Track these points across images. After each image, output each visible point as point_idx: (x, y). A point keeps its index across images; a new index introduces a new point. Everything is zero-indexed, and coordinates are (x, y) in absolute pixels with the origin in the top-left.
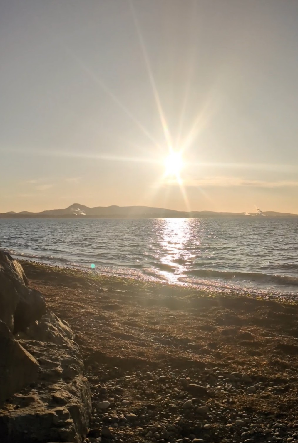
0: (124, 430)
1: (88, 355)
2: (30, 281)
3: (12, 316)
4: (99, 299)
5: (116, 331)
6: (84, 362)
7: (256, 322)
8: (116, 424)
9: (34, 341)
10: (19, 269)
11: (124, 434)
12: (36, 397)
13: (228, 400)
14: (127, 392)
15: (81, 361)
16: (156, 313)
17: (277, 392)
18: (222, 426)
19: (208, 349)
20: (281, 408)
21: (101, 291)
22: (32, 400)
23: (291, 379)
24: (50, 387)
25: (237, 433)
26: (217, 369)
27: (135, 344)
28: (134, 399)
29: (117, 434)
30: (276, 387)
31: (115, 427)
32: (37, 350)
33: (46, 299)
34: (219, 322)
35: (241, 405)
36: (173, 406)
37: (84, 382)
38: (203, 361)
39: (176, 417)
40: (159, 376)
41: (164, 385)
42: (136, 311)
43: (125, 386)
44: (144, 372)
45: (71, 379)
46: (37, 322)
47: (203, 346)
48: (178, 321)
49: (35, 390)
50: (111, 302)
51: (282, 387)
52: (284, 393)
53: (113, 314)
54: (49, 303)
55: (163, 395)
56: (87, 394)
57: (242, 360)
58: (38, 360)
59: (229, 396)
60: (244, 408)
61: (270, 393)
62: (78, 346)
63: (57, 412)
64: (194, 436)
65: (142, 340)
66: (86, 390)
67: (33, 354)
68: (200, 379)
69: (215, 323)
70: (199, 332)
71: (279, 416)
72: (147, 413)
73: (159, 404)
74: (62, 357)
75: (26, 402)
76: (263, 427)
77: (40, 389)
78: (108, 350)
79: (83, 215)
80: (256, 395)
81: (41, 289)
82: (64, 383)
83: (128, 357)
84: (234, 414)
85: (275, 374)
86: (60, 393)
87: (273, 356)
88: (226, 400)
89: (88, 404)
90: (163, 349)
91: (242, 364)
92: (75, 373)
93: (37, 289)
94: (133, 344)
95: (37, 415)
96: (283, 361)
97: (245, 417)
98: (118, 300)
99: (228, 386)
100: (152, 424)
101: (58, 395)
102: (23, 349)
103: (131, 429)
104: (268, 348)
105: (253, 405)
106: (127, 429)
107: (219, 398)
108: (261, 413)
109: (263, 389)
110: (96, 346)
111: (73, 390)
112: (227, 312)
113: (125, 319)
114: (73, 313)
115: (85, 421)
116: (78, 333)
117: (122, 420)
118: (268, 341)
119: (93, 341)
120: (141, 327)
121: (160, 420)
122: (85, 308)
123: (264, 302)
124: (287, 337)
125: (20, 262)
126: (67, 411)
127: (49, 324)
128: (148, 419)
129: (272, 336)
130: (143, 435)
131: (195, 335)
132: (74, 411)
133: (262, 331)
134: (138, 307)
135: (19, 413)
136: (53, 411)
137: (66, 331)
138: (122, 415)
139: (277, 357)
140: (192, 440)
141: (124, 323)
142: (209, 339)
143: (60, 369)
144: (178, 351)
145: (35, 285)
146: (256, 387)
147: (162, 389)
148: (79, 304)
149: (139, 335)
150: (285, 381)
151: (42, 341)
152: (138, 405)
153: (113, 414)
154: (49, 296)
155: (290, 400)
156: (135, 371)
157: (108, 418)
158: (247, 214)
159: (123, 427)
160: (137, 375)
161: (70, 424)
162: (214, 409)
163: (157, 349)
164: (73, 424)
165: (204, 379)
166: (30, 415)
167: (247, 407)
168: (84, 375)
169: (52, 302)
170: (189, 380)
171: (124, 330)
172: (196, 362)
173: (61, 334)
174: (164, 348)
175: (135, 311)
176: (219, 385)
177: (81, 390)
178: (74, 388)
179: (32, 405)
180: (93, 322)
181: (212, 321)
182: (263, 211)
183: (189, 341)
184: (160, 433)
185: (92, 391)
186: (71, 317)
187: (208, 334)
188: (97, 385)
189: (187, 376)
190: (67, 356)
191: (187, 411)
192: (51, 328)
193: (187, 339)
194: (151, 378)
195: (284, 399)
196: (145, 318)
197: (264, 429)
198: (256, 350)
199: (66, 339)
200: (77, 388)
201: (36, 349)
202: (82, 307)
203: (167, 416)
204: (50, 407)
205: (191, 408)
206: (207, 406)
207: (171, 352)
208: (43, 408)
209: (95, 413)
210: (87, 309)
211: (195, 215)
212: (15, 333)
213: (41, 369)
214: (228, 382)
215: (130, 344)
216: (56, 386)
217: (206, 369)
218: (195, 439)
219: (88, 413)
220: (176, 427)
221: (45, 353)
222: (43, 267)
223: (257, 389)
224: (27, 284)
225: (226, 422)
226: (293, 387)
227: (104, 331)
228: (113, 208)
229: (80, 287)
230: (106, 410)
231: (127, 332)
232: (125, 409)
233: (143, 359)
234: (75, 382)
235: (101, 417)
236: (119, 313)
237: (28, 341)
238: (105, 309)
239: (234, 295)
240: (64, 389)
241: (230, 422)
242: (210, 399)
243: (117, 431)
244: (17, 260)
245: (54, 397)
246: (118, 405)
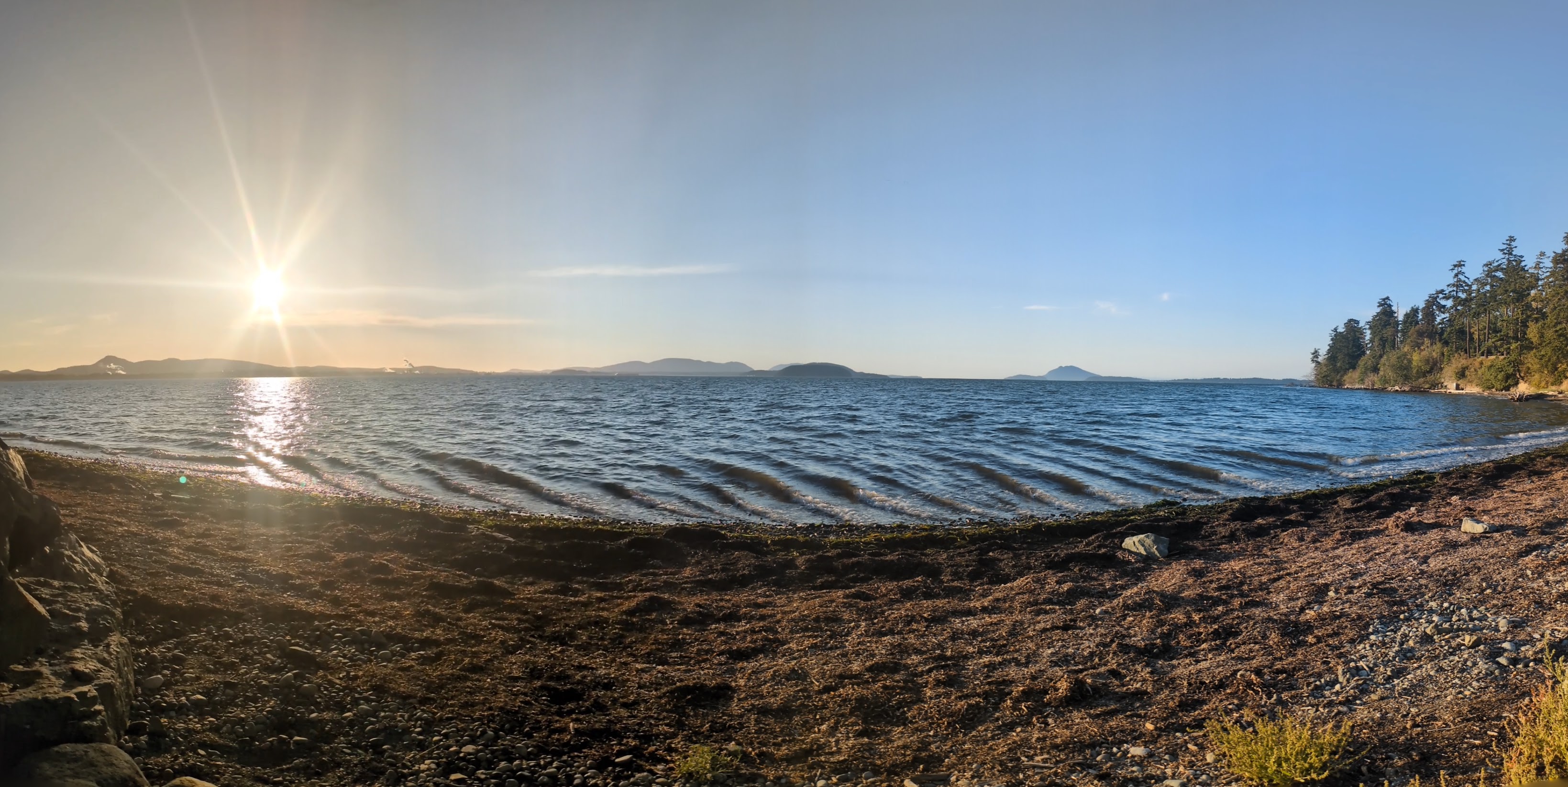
0: (185, 722)
1: (130, 601)
2: (35, 482)
3: (7, 539)
4: (148, 510)
5: (176, 561)
6: (123, 613)
7: (399, 546)
8: (173, 714)
9: (42, 579)
10: (18, 462)
11: (185, 728)
12: (46, 670)
13: (348, 673)
14: (191, 660)
15: (118, 612)
16: (240, 532)
17: (423, 660)
18: (336, 716)
19: (319, 591)
20: (428, 689)
21: (152, 497)
22: (39, 674)
23: (446, 639)
24: (67, 654)
25: (359, 728)
26: (333, 624)
27: (206, 582)
28: (203, 672)
29: (175, 729)
30: (422, 652)
31: (171, 718)
32: (46, 594)
33: (62, 512)
34: (339, 546)
35: (367, 681)
36: (265, 683)
37: (122, 644)
38: (311, 610)
39: (268, 702)
40: (243, 634)
41: (251, 649)
42: (208, 530)
43: (189, 651)
44: (219, 628)
45: (102, 641)
46: (47, 549)
47: (312, 585)
48: (273, 545)
49: (44, 660)
50: (166, 515)
51: (431, 652)
52: (434, 662)
53: (171, 534)
54: (67, 518)
55: (249, 664)
56: (127, 665)
57: (372, 607)
58: (47, 610)
59: (350, 666)
60: (371, 685)
61: (413, 663)
62: (113, 587)
63: (78, 694)
64: (294, 732)
65: (217, 575)
66: (126, 658)
67: (40, 600)
68: (306, 639)
69: (332, 548)
70: (306, 562)
71: (424, 701)
72: (224, 694)
73: (242, 680)
74: (87, 605)
75: (31, 679)
76: (399, 718)
77: (53, 657)
78: (161, 593)
79: (120, 374)
80: (391, 665)
81: (53, 495)
82: (90, 646)
83: (194, 604)
84: (357, 695)
85: (423, 631)
86: (82, 663)
87: (422, 602)
88: (345, 674)
89: (128, 681)
90: (249, 590)
91: (373, 614)
92: (108, 631)
93: (48, 496)
94: (202, 582)
95: (46, 700)
96: (437, 610)
97: (373, 701)
98: (178, 512)
99: (349, 651)
100: (231, 713)
101: (80, 666)
102: (25, 593)
103: (196, 720)
104: (414, 589)
105: (385, 682)
106: (190, 720)
107: (334, 670)
108: (396, 695)
109: (403, 656)
110: (143, 586)
111: (105, 658)
112: (352, 529)
113: (190, 542)
114: (106, 533)
115: (121, 706)
116: (114, 565)
117: (182, 706)
118: (415, 577)
119: (138, 578)
120: (213, 553)
121: (243, 706)
122: (125, 526)
123: (412, 514)
124: (445, 571)
125: (20, 451)
126: (94, 693)
127: (66, 552)
128: (224, 705)
129: (424, 569)
130: (215, 729)
131: (301, 567)
132: (106, 691)
133: (407, 561)
134: (212, 522)
135: (18, 697)
136: (71, 694)
137: (94, 563)
138: (183, 698)
139: (427, 604)
140: (291, 738)
141: (189, 549)
142: (322, 574)
143: (84, 625)
144: (272, 594)
145: (44, 488)
146: (392, 651)
147: (248, 655)
148: (116, 519)
149: (212, 568)
150: (437, 643)
151: (54, 578)
152: (209, 680)
153: (168, 696)
154: (67, 506)
155: (443, 675)
156: (206, 626)
157: (158, 703)
158: (389, 371)
159: (184, 717)
160: (209, 633)
161: (99, 712)
162: (326, 689)
163: (241, 590)
164: (104, 713)
165: (312, 639)
166: (35, 699)
167: (376, 685)
168: (122, 634)
169: (72, 516)
170: (288, 640)
171: (188, 560)
172: (300, 611)
173: (86, 568)
174: (252, 588)
175: (206, 530)
176: (334, 649)
177: (117, 658)
178: (106, 655)
179: (38, 683)
180: (138, 547)
181: (328, 544)
182: (415, 365)
183: (292, 577)
184: (243, 727)
185: (135, 660)
186: (102, 540)
187: (321, 567)
188: (143, 650)
189: (287, 635)
190: (96, 603)
191: (285, 691)
192: (70, 558)
193: (287, 574)
194: (231, 637)
195: (434, 673)
196: (222, 539)
197: (400, 721)
198: (396, 592)
199: (93, 575)
200: (110, 654)
201: (45, 592)
202: (120, 524)
203: (255, 700)
204: (67, 687)
205: (292, 686)
206: (315, 683)
207: (262, 595)
208: (56, 689)
209: (140, 695)
210: (128, 526)
211: (302, 372)
212: (11, 568)
213: (54, 625)
214: (350, 643)
215: (197, 582)
216: (78, 653)
217: (316, 623)
218: (297, 738)
219: (128, 696)
220: (268, 718)
221: (60, 599)
222: (57, 460)
223: (394, 655)
224: (30, 487)
225: (343, 710)
226: (450, 652)
227: (155, 562)
228: (172, 362)
229: (116, 491)
230: (158, 690)
231: (192, 563)
232: (188, 688)
233: (218, 606)
234: (108, 646)
235: (148, 702)
236: (181, 533)
237: (32, 579)
238: (156, 527)
239: (364, 501)
240: (90, 657)
241: (349, 710)
242: (321, 673)
243: (175, 724)
244: (15, 448)
245: (74, 671)
246: (177, 682)
